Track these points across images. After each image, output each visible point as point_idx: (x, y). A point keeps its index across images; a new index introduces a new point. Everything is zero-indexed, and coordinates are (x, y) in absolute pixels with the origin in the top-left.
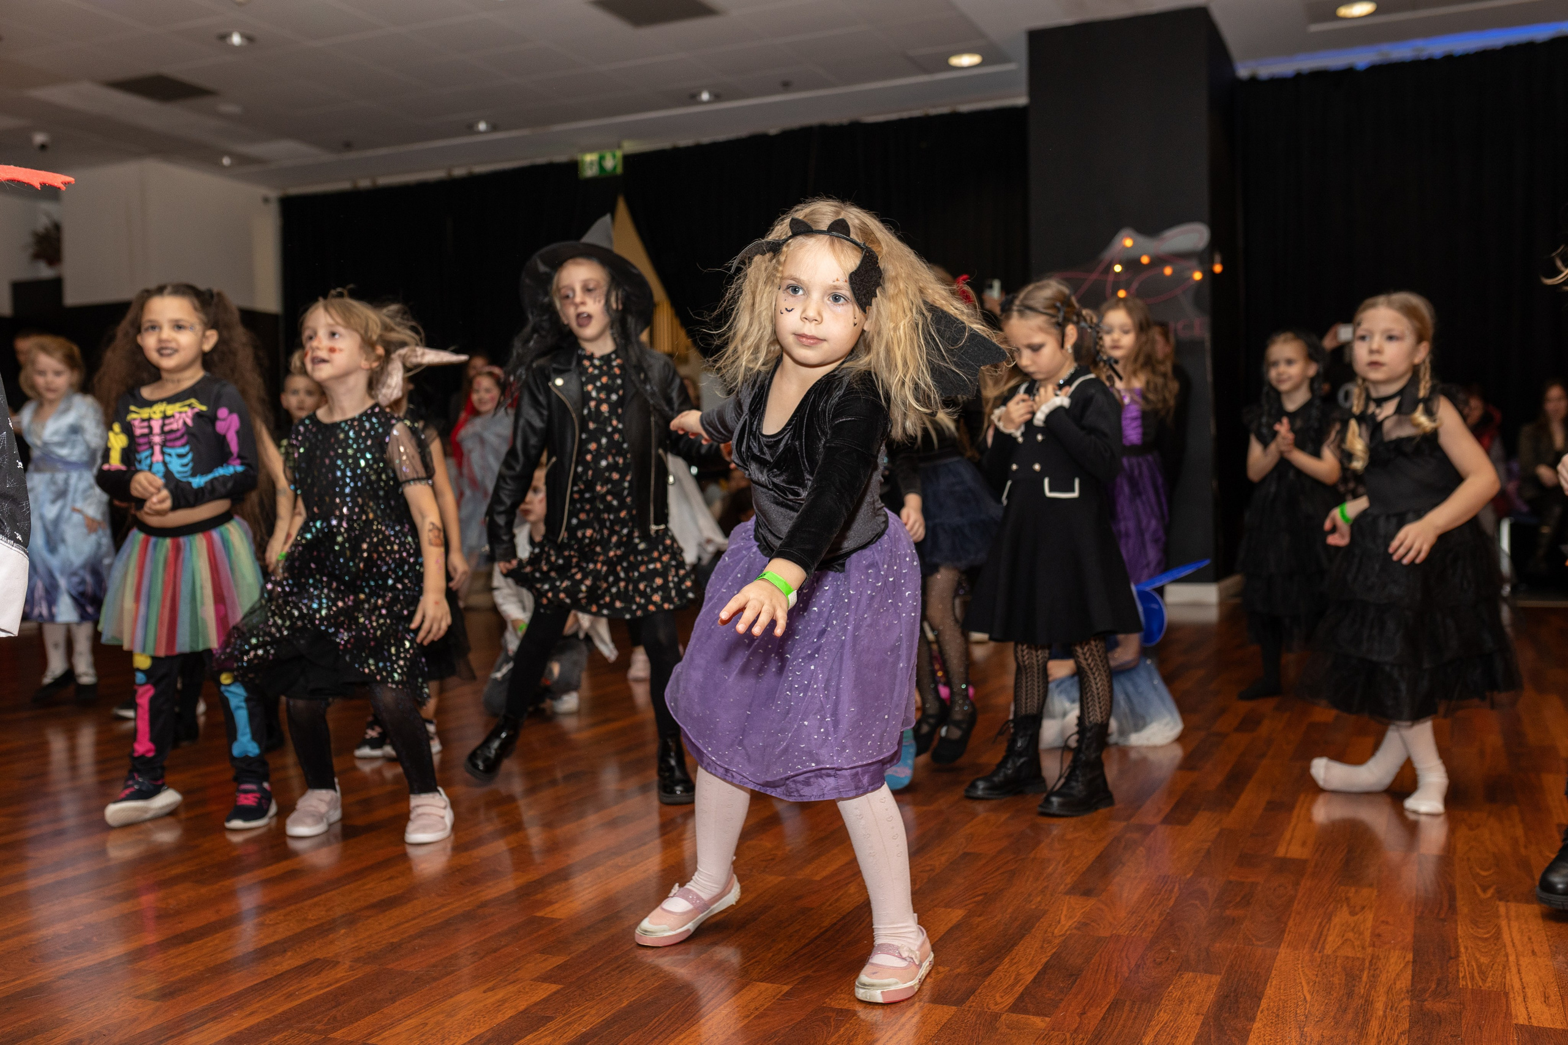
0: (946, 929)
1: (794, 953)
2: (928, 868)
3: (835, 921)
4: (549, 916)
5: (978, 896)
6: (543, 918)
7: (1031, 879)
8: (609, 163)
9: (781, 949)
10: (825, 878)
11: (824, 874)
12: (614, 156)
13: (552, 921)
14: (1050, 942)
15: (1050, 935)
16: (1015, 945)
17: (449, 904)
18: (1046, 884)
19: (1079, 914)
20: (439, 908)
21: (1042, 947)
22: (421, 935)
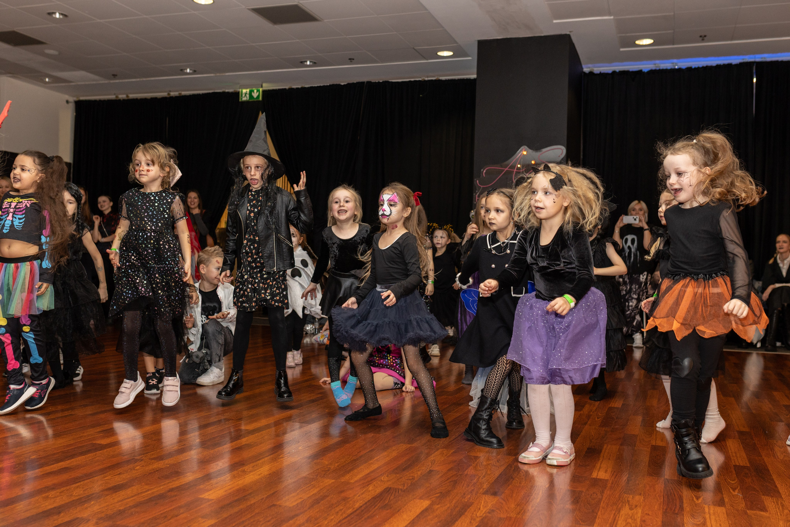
0: (420, 511)
1: (339, 522)
2: (411, 478)
3: (361, 505)
4: (207, 497)
5: (437, 493)
6: (203, 499)
7: (465, 485)
8: (255, 95)
9: (332, 519)
10: (356, 481)
11: (356, 479)
12: (258, 91)
13: (209, 500)
14: (475, 520)
15: (475, 515)
16: (457, 520)
17: (153, 489)
18: (473, 488)
19: (490, 505)
20: (146, 491)
21: (471, 522)
22: (136, 506)
